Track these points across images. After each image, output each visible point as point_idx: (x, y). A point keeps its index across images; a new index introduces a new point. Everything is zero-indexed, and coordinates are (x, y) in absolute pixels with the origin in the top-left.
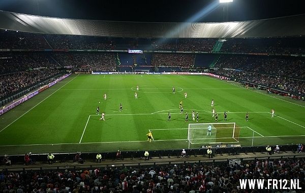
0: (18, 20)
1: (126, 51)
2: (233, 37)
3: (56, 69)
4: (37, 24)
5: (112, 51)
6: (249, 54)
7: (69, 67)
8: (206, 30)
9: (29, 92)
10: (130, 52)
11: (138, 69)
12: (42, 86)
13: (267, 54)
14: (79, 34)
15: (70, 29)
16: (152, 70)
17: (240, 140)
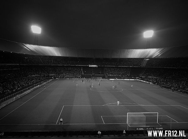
0: (26, 48)
1: (88, 66)
2: (153, 57)
3: (44, 76)
4: (36, 50)
5: (79, 65)
6: (164, 67)
7: (52, 75)
8: (136, 53)
9: (27, 90)
10: (90, 66)
11: (95, 77)
12: (35, 86)
13: (175, 68)
14: (60, 55)
15: (55, 52)
16: (104, 77)
17: (162, 124)
